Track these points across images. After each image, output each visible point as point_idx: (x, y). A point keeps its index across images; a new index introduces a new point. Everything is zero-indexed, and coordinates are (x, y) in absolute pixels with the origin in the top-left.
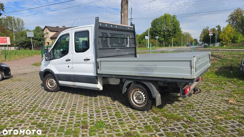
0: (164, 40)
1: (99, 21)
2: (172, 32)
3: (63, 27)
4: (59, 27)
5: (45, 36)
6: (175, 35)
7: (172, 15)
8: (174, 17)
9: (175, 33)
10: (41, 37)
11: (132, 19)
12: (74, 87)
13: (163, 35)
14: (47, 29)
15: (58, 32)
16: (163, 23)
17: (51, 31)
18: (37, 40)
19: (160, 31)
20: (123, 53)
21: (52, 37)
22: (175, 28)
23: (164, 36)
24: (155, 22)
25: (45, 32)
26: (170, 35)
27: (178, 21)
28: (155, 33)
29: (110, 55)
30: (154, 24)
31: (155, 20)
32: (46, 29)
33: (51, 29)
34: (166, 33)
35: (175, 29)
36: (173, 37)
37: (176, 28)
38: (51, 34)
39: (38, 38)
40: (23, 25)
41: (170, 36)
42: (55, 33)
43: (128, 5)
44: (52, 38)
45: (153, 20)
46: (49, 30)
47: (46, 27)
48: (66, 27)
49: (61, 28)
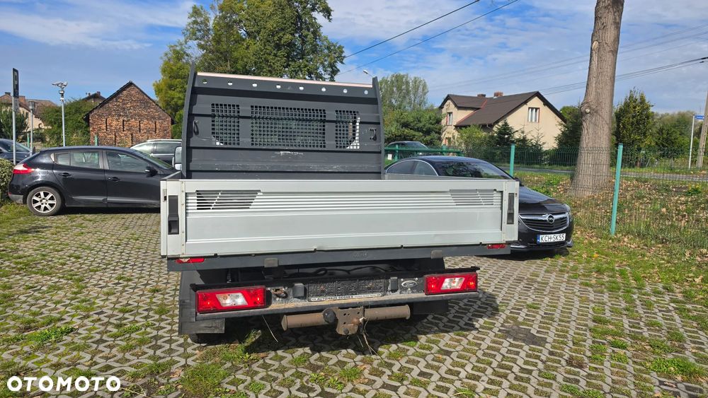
3: (496, 95)
4: (485, 96)
5: (443, 122)
10: (431, 123)
14: (451, 103)
15: (478, 109)
17: (459, 108)
18: (423, 132)
21: (461, 124)
25: (444, 111)
32: (449, 101)
33: (461, 103)
38: (460, 116)
39: (424, 126)
40: (425, 94)
42: (469, 112)
44: (458, 127)
46: (456, 106)
47: (448, 98)
48: (504, 95)
49: (492, 98)
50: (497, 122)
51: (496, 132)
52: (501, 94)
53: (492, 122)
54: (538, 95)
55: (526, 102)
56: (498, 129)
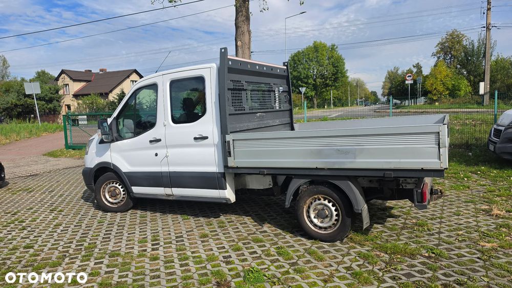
0: (316, 94)
1: (228, 57)
2: (330, 78)
3: (101, 70)
4: (91, 71)
5: (61, 92)
6: (337, 84)
7: (329, 44)
8: (333, 48)
9: (336, 80)
10: (52, 93)
11: (252, 52)
12: (171, 198)
13: (313, 85)
14: (66, 77)
15: (90, 81)
16: (312, 61)
17: (75, 80)
18: (44, 100)
19: (307, 77)
20: (271, 123)
21: (78, 94)
22: (336, 71)
23: (315, 87)
24: (296, 58)
25: (60, 83)
26: (327, 85)
27: (341, 56)
28: (297, 82)
29: (248, 126)
30: (295, 63)
31: (296, 55)
32: (63, 75)
33: (75, 77)
34: (318, 80)
35: (337, 73)
36: (334, 88)
37: (338, 70)
38: (76, 87)
39: (46, 95)
40: (6, 68)
41: (326, 87)
42: (82, 84)
43: (249, 24)
44: (76, 96)
45: (292, 55)
46: (71, 78)
47: (63, 72)
48: (107, 71)
49: (98, 73)
50: (111, 91)
51: (117, 99)
52: (105, 70)
53: (108, 91)
54: (136, 71)
55: (128, 77)
56: (118, 96)
